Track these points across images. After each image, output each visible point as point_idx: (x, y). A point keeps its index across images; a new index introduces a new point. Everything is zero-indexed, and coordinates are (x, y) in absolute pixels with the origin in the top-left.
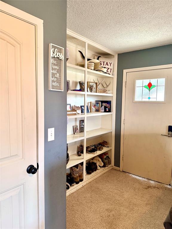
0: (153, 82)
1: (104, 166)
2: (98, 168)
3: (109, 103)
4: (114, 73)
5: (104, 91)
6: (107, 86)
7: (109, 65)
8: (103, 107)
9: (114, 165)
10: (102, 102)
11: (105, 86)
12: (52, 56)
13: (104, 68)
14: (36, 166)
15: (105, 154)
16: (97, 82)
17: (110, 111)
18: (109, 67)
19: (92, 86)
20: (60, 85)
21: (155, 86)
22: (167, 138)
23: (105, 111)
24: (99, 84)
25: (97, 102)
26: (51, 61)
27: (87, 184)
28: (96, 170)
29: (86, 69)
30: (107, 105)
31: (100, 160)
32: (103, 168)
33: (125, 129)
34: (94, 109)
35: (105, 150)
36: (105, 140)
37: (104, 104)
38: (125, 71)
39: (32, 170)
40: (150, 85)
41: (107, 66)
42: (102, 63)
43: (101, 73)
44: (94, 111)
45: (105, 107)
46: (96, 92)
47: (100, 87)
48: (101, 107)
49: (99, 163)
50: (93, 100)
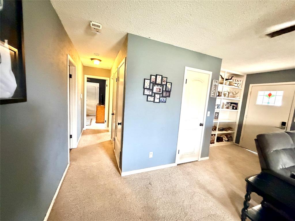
0: (273, 93)
1: (228, 141)
2: (224, 141)
3: (237, 104)
4: (242, 86)
5: (234, 97)
6: (236, 94)
7: (239, 81)
8: (232, 106)
9: (235, 143)
10: (231, 103)
11: (235, 93)
12: (214, 84)
13: (236, 83)
14: (202, 124)
15: (229, 134)
16: (229, 91)
17: (236, 109)
18: (239, 82)
19: (226, 94)
20: (215, 95)
21: (274, 96)
22: (280, 129)
23: (233, 109)
24: (231, 92)
25: (228, 103)
26: (213, 86)
27: (216, 146)
28: (222, 142)
29: (224, 85)
30: (235, 105)
31: (226, 137)
32: (227, 142)
33: (246, 121)
34: (225, 107)
35: (229, 132)
36: (231, 127)
37: (232, 105)
38: (251, 85)
39: (201, 125)
40: (270, 95)
41: (237, 82)
42: (234, 81)
43: (233, 87)
44: (225, 108)
45: (233, 107)
46: (228, 97)
47: (231, 94)
48: (230, 106)
49: (225, 138)
50: (225, 102)
